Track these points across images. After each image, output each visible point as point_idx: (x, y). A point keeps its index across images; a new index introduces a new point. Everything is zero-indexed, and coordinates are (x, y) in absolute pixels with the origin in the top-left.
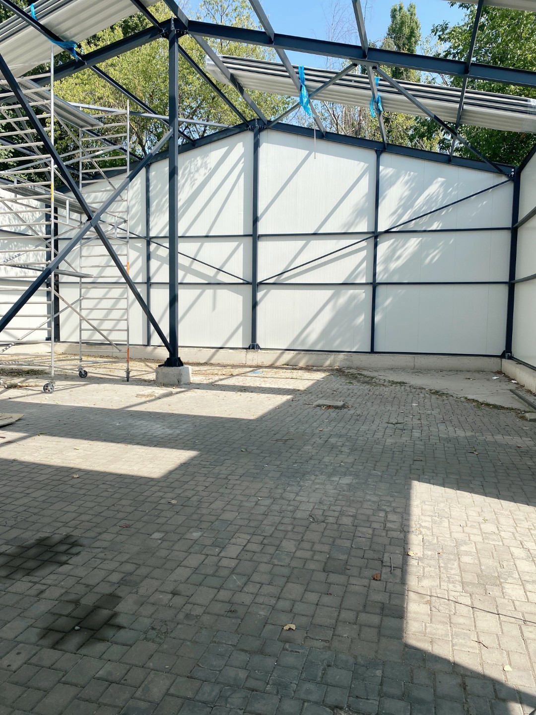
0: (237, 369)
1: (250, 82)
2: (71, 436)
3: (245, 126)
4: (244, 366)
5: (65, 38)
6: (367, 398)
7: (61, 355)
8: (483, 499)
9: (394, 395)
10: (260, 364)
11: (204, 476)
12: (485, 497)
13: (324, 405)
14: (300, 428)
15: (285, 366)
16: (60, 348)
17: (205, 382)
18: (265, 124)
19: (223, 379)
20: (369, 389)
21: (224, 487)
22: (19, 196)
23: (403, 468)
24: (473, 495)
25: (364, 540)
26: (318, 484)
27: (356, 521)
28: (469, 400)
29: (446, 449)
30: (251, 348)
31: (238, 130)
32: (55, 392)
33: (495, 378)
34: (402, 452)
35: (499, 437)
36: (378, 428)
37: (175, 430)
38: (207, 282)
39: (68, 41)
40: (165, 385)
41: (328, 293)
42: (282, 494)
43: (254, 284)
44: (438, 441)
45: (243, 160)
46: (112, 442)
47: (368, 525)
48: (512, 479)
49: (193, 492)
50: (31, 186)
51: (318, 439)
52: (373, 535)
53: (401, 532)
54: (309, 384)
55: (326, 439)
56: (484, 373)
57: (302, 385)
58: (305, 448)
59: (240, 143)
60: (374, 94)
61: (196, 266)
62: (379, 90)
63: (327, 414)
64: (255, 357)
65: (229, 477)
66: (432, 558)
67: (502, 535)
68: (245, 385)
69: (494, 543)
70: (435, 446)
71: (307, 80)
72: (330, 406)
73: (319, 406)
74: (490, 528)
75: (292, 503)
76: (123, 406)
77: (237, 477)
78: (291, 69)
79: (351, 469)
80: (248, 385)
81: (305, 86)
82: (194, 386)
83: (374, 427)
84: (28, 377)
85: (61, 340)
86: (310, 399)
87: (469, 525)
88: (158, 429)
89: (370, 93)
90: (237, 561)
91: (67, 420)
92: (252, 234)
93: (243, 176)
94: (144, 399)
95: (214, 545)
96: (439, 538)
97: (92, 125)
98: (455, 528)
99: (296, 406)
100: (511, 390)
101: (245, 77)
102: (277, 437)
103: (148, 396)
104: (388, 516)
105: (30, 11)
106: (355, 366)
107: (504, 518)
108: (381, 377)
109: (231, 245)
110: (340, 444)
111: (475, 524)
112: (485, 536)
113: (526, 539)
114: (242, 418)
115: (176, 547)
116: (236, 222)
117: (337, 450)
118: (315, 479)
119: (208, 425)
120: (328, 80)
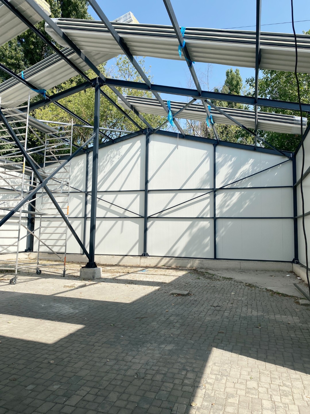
0: (133, 269)
1: (142, 109)
2: (10, 313)
3: (141, 132)
4: (139, 267)
5: (40, 88)
6: (205, 288)
7: (32, 260)
8: (254, 362)
9: (222, 287)
10: (148, 265)
11: (80, 343)
12: (256, 360)
13: (175, 294)
14: (155, 309)
15: (163, 267)
16: (33, 255)
17: (110, 277)
18: (152, 131)
19: (122, 276)
20: (208, 283)
21: (89, 351)
22: (7, 170)
23: (210, 339)
24: (249, 358)
25: (165, 392)
26: (150, 350)
27: (165, 378)
28: (268, 290)
29: (242, 324)
30: (143, 255)
31: (137, 134)
32: (17, 284)
33: (288, 275)
34: (213, 327)
35: (278, 316)
36: (204, 309)
37: (76, 310)
38: (119, 217)
39: (41, 89)
40: (84, 279)
41: (188, 223)
42: (124, 357)
43: (145, 218)
44: (238, 319)
45: (140, 150)
46: (34, 317)
47: (171, 381)
48: (278, 347)
49: (68, 355)
50: (13, 165)
51: (163, 317)
52: (173, 389)
53: (192, 387)
54: (173, 279)
55: (168, 318)
56: (282, 272)
57: (168, 280)
58: (153, 323)
59: (138, 141)
60: (208, 115)
61: (113, 208)
62: (211, 112)
63: (176, 300)
64: (146, 261)
65: (96, 344)
66: (207, 408)
67: (259, 390)
68: (133, 279)
69: (252, 396)
70: (235, 322)
71: (172, 107)
72: (179, 294)
73: (173, 294)
74: (253, 384)
75: (128, 364)
76: (53, 293)
77: (100, 344)
78: (162, 102)
79: (176, 339)
80: (135, 279)
81: (171, 111)
82: (102, 280)
83: (202, 309)
84: (6, 274)
85: (34, 251)
86: (170, 289)
87: (239, 382)
88: (67, 309)
89: (206, 114)
90: (74, 408)
91: (14, 303)
92: (144, 189)
93: (140, 159)
94: (68, 289)
95: (64, 396)
96: (216, 392)
97: (52, 132)
98: (229, 384)
99: (159, 294)
100: (295, 284)
101: (138, 106)
102: (138, 316)
103: (71, 287)
104: (188, 374)
105: (21, 75)
106: (205, 267)
107: (264, 377)
108: (218, 275)
109: (133, 196)
110: (175, 321)
111: (243, 381)
112: (248, 390)
113: (275, 393)
114: (121, 302)
115: (38, 397)
116: (136, 183)
117: (172, 325)
118: (150, 346)
119: (98, 307)
120: (182, 107)
